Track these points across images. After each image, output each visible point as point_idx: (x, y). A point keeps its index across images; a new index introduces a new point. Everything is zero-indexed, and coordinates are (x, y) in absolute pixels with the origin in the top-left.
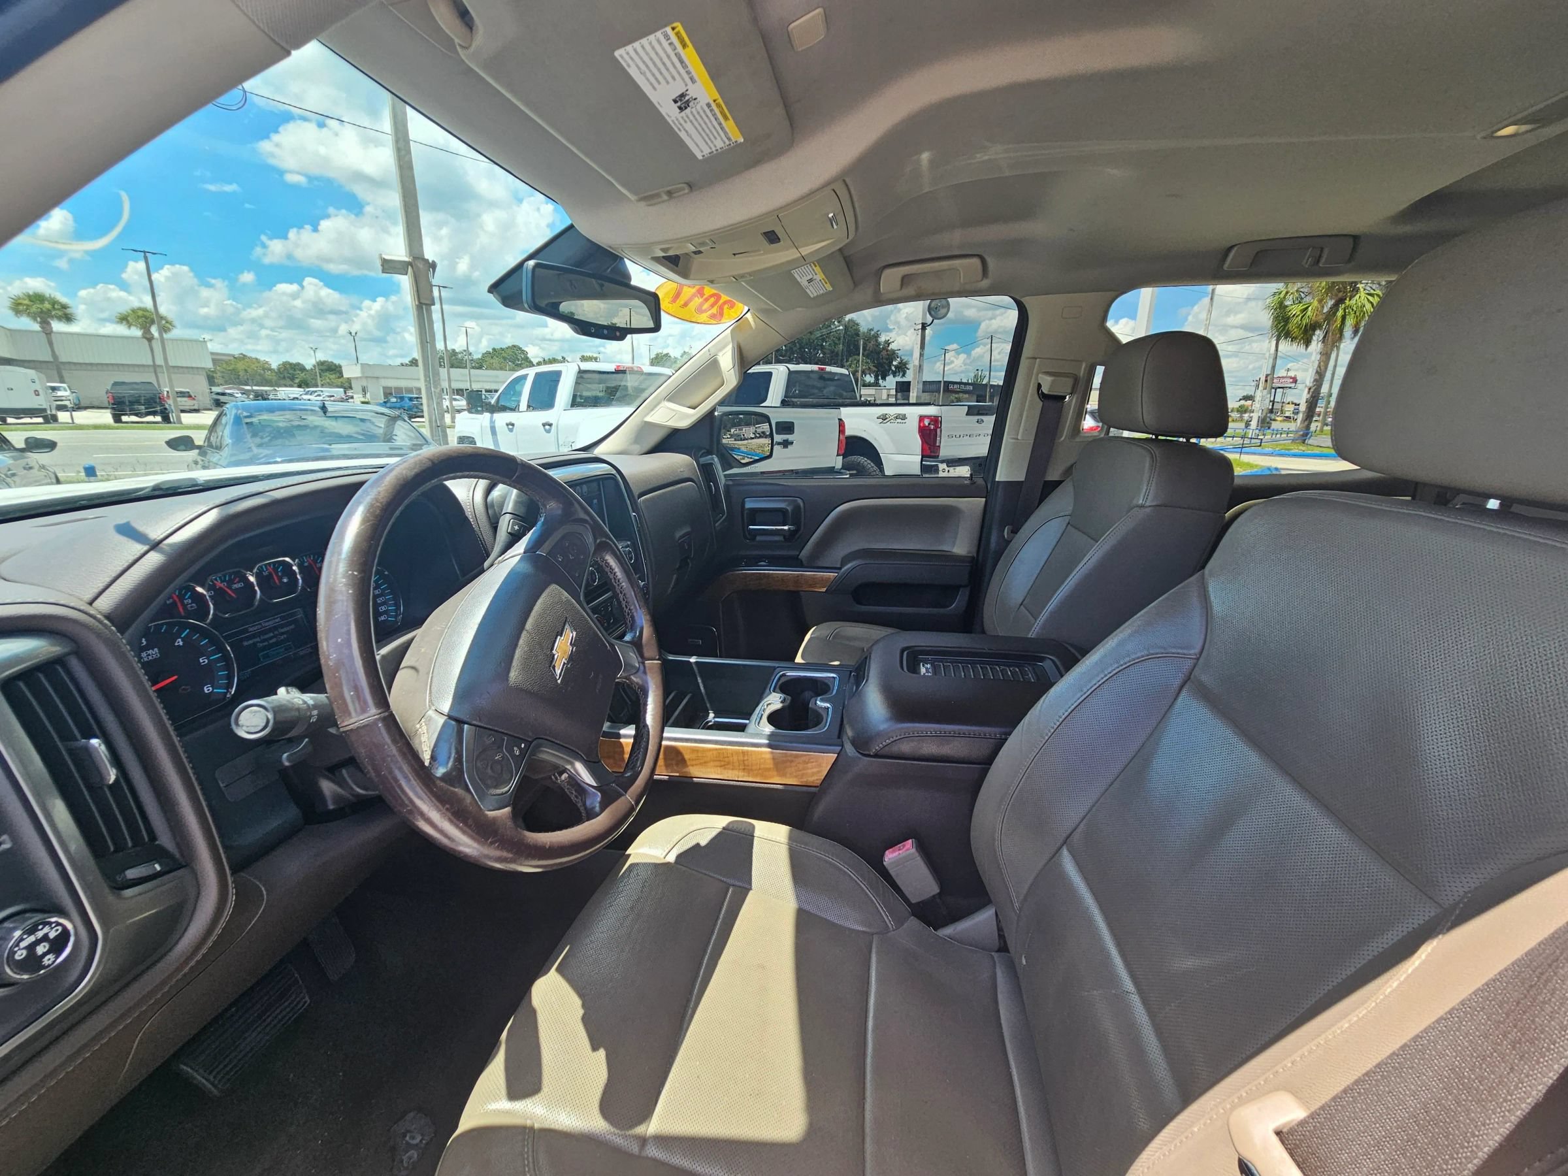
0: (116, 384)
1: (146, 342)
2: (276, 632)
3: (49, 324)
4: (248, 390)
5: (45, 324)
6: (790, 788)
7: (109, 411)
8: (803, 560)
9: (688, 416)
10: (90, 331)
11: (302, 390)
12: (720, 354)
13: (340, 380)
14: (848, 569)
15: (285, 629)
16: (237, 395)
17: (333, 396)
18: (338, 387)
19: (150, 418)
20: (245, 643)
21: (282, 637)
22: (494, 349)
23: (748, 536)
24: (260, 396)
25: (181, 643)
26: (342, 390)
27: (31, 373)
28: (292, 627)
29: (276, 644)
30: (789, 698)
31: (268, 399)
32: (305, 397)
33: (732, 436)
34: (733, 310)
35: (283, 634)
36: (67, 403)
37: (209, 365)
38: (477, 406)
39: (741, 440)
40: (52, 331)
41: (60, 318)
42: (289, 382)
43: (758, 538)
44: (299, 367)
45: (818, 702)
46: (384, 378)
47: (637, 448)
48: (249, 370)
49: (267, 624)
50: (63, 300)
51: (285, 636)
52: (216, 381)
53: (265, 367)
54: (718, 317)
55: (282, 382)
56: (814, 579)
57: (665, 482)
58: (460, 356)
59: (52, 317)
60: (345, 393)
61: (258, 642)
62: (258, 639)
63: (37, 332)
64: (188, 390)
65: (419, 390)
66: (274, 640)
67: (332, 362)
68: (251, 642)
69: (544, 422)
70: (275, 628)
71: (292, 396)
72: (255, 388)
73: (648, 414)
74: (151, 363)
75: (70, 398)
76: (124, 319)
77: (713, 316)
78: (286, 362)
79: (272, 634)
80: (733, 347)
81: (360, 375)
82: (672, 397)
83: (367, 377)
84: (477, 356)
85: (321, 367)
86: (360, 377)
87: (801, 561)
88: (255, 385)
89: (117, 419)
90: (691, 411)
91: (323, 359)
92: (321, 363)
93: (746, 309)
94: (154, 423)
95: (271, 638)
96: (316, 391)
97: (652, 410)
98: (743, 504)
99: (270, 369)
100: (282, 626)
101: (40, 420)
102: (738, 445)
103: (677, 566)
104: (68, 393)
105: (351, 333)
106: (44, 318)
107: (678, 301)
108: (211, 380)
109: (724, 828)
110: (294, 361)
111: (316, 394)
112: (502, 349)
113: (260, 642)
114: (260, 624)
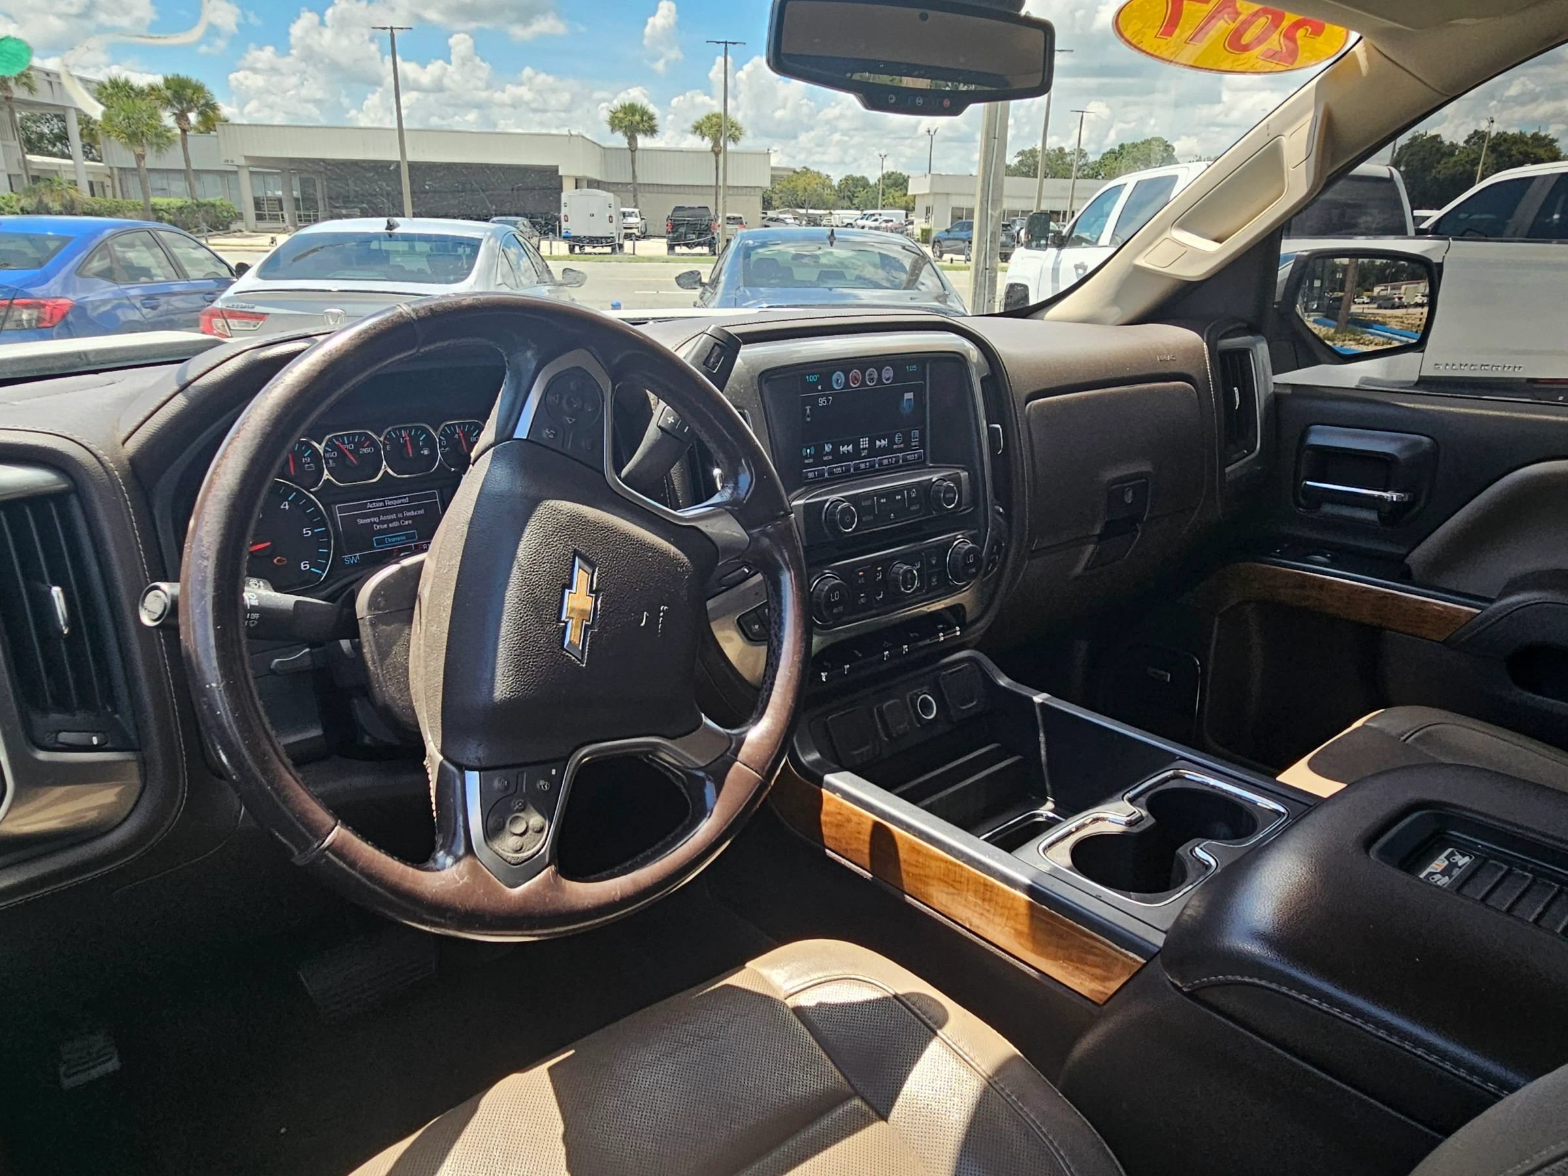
0: (677, 209)
1: (713, 155)
2: (400, 515)
3: (635, 139)
4: (802, 215)
5: (632, 139)
6: (1046, 982)
7: (665, 240)
8: (1413, 568)
9: (1205, 256)
10: (672, 146)
11: (859, 212)
12: (1287, 133)
13: (905, 199)
14: (1508, 606)
15: (412, 513)
16: (788, 221)
17: (892, 221)
18: (901, 208)
19: (698, 250)
20: (360, 521)
21: (406, 523)
22: (1122, 146)
23: (1302, 501)
24: (814, 221)
25: (287, 507)
26: (904, 212)
27: (609, 196)
28: (422, 512)
29: (395, 529)
30: (1151, 821)
31: (820, 225)
32: (861, 223)
33: (1373, 300)
34: (1321, 39)
35: (407, 518)
36: (635, 231)
37: (766, 183)
38: (1039, 239)
39: (1393, 307)
40: (636, 149)
41: (645, 132)
42: (846, 203)
43: (1327, 509)
44: (862, 183)
45: (1197, 849)
46: (956, 194)
47: (1115, 313)
48: (809, 188)
49: (390, 503)
50: (652, 109)
51: (410, 522)
52: (773, 203)
53: (825, 182)
54: (1289, 58)
55: (840, 203)
56: (1420, 609)
57: (1111, 375)
58: (1069, 159)
59: (639, 131)
60: (907, 217)
61: (375, 523)
62: (376, 520)
63: (625, 149)
64: (740, 215)
65: (971, 212)
66: (396, 524)
67: (901, 174)
68: (368, 520)
69: (1078, 263)
70: (401, 510)
71: (847, 221)
72: (811, 211)
73: (1141, 251)
74: (714, 184)
75: (639, 225)
76: (698, 129)
77: (1272, 56)
78: (848, 177)
79: (394, 516)
80: (1315, 117)
81: (928, 191)
82: (1187, 222)
83: (936, 194)
84: (1093, 158)
85: (887, 181)
86: (928, 194)
87: (1410, 570)
88: (811, 208)
89: (671, 248)
90: (1216, 246)
91: (891, 170)
92: (889, 176)
93: (1355, 36)
94: (701, 255)
95: (392, 521)
96: (873, 215)
97: (1150, 244)
98: (1305, 433)
99: (831, 187)
100: (409, 509)
101: (608, 250)
102: (1384, 316)
103: (1098, 532)
104: (638, 220)
105: (929, 131)
106: (632, 132)
107: (1177, 31)
108: (767, 204)
109: (896, 997)
110: (858, 175)
111: (873, 218)
112: (1134, 145)
113: (378, 524)
114: (383, 501)
